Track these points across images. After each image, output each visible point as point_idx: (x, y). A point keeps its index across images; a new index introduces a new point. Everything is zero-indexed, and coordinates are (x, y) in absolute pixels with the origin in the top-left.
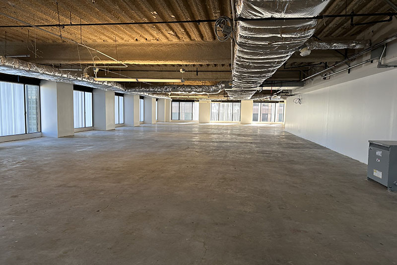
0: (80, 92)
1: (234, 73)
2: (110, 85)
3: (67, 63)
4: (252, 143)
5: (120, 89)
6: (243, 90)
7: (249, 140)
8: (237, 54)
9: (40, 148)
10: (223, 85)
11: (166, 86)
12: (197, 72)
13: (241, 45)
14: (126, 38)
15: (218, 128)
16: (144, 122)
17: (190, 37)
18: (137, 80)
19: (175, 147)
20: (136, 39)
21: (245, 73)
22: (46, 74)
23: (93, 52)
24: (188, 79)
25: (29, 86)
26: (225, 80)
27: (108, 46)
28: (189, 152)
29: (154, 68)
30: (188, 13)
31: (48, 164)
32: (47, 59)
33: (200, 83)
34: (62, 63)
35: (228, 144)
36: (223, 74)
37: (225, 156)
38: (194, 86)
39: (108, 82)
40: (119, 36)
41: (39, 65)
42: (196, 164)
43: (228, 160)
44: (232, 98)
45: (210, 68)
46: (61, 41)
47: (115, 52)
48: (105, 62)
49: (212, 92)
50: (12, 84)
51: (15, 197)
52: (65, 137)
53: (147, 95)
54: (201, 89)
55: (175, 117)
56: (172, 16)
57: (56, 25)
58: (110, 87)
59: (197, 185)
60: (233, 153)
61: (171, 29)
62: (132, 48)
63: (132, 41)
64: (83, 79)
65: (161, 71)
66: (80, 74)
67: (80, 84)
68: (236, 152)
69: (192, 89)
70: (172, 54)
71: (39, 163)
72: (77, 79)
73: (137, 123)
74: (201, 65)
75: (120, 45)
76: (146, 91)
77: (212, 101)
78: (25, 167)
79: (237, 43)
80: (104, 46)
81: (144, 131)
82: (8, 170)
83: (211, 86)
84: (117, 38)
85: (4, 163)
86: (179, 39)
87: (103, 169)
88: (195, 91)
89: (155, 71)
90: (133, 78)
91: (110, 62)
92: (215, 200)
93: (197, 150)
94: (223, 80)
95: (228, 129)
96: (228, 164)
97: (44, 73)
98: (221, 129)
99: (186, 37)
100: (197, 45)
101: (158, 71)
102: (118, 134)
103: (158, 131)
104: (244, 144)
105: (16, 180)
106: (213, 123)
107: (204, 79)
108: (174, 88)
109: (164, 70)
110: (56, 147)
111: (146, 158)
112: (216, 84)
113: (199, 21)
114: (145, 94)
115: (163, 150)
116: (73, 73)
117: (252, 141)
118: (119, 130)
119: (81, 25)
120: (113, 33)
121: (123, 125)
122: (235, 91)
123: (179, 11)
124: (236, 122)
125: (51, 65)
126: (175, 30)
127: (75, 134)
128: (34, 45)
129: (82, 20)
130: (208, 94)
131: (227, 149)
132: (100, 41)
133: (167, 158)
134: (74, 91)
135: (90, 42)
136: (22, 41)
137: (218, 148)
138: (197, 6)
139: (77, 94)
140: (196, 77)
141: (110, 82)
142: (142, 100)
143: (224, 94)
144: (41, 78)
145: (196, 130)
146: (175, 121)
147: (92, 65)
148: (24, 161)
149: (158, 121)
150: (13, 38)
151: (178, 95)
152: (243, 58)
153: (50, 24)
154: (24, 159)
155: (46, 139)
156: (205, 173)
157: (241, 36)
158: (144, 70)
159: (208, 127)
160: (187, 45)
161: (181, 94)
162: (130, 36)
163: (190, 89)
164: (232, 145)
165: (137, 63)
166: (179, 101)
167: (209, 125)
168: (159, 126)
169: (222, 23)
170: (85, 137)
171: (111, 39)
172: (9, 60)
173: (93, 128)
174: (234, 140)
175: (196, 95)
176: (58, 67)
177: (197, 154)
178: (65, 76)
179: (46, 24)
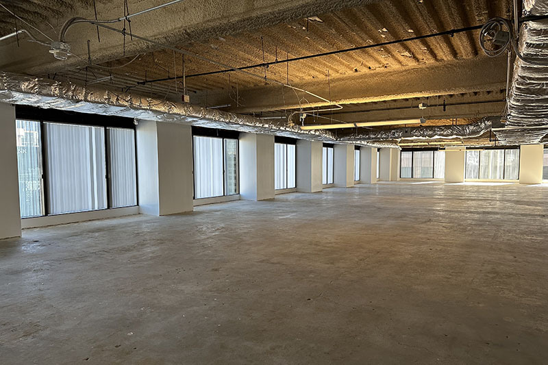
0: (282, 145)
1: (511, 102)
2: (318, 133)
3: (269, 110)
4: (544, 216)
5: (330, 138)
6: (525, 129)
7: (538, 210)
8: (519, 72)
9: (239, 213)
10: (489, 123)
11: (394, 129)
12: (444, 105)
13: (527, 58)
14: (342, 69)
15: (478, 190)
16: (359, 182)
17: (434, 56)
18: (355, 125)
19: (408, 219)
20: (356, 70)
21: (532, 101)
22: (247, 125)
23: (300, 93)
24: (429, 118)
25: (228, 140)
26: (492, 115)
27: (319, 83)
28: (431, 227)
29: (378, 106)
30: (435, 21)
31: (248, 233)
32: (247, 107)
33: (449, 122)
34: (263, 110)
35: (498, 216)
36: (488, 106)
37: (494, 236)
38: (439, 127)
39: (316, 130)
40: (332, 69)
41: (240, 115)
42: (444, 246)
43: (501, 243)
44: (503, 143)
45: (466, 99)
46: (263, 84)
47: (327, 90)
48: (313, 105)
49: (469, 134)
50: (211, 139)
51: (216, 270)
52: (264, 200)
53: (366, 143)
54: (450, 131)
55: (406, 174)
56: (409, 31)
57: (260, 65)
58: (318, 136)
59: (450, 278)
60: (509, 231)
61: (407, 48)
62: (349, 82)
63: (350, 73)
64: (287, 129)
65: (388, 109)
66: (283, 123)
67: (283, 135)
68: (515, 231)
69: (435, 131)
70: (407, 84)
71: (239, 231)
72: (279, 129)
73: (350, 182)
74: (451, 96)
75: (333, 81)
76: (364, 139)
77: (467, 148)
78: (225, 236)
79: (520, 56)
80: (313, 84)
81: (360, 195)
82: (208, 238)
83: (467, 125)
84: (331, 72)
85: (204, 229)
86: (418, 61)
87: (311, 243)
88: (439, 135)
89: (379, 110)
90: (348, 123)
91: (320, 105)
92: (481, 305)
93: (444, 224)
94: (489, 115)
95: (496, 193)
96: (500, 249)
97: (244, 125)
98: (484, 192)
99: (429, 57)
100: (447, 67)
101: (383, 110)
102: (325, 197)
103: (380, 194)
104: (529, 218)
105: (216, 250)
106: (469, 182)
107: (455, 116)
108: (406, 132)
109: (393, 107)
110: (255, 213)
111: (365, 232)
112: (475, 122)
113: (452, 32)
114: (363, 142)
115: (391, 222)
116: (275, 122)
117: (544, 213)
118: (327, 193)
119: (288, 60)
120: (325, 65)
121: (333, 185)
122: (512, 132)
123: (421, 22)
124: (511, 181)
125: (251, 114)
126: (413, 50)
127: (277, 197)
128: (236, 92)
129: (289, 54)
130: (461, 137)
131: (497, 225)
132: (309, 77)
133: (397, 235)
134: (275, 144)
135: (297, 80)
136: (223, 88)
137: (480, 223)
138: (449, 9)
139: (279, 147)
140: (444, 113)
141: (318, 130)
142: (358, 151)
143: (491, 136)
144: (241, 130)
145: (440, 193)
146: (405, 180)
147: (298, 110)
148: (223, 228)
149: (379, 179)
150: (213, 86)
151: (412, 141)
152: (530, 79)
153: (253, 64)
154: (223, 225)
155: (245, 202)
156: (463, 261)
157: (529, 45)
158: (363, 110)
159: (460, 189)
160: (431, 68)
161: (417, 140)
162: (348, 67)
163: (430, 133)
164: (505, 218)
165: (355, 101)
166: (413, 150)
167: (462, 187)
168: (381, 186)
169: (493, 29)
170: (287, 201)
171: (323, 73)
172: (210, 112)
173: (296, 190)
174: (510, 211)
175: (440, 140)
176: (259, 115)
177: (445, 231)
178: (267, 126)
179: (249, 65)
